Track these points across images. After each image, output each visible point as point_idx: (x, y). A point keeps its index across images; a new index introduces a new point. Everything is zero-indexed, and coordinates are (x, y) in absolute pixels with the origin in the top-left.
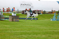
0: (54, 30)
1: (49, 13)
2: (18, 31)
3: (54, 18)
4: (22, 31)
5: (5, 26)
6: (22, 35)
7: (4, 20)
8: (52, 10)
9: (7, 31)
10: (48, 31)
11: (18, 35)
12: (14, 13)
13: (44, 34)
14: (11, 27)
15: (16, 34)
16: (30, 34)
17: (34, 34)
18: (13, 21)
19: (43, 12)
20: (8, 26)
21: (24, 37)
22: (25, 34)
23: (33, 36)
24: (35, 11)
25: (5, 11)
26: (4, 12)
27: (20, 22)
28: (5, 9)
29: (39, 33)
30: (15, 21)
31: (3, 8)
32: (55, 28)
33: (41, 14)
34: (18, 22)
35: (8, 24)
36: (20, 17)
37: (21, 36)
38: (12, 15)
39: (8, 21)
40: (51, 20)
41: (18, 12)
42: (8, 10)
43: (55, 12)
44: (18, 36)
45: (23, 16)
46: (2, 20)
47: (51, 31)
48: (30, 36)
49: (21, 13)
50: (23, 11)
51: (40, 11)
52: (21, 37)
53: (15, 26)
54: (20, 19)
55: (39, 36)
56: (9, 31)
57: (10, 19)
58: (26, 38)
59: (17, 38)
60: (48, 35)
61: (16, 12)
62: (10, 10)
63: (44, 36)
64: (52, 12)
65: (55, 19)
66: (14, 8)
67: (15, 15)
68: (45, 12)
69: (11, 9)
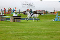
0: (56, 31)
1: (51, 13)
2: (19, 32)
3: (56, 18)
4: (23, 32)
5: (7, 26)
6: (24, 36)
7: (5, 21)
8: (54, 11)
9: (9, 32)
10: (50, 31)
11: (20, 35)
12: (16, 13)
13: (46, 35)
14: (12, 28)
15: (17, 35)
16: (32, 35)
17: (35, 35)
18: (14, 22)
19: (45, 12)
20: (9, 27)
21: (26, 38)
22: (27, 35)
23: (35, 37)
24: (37, 11)
25: (7, 11)
26: (5, 12)
27: (22, 23)
28: (7, 9)
29: (41, 34)
30: (17, 22)
31: (5, 9)
32: (57, 29)
33: (43, 14)
34: (20, 23)
35: (9, 24)
36: (21, 17)
37: (22, 36)
38: (14, 15)
39: (9, 22)
40: (53, 21)
41: (20, 12)
42: (10, 10)
43: (57, 12)
44: (19, 37)
45: (25, 16)
46: (3, 21)
47: (53, 31)
48: (32, 37)
49: (22, 14)
50: (24, 11)
51: (42, 11)
52: (23, 38)
53: (17, 26)
54: (21, 19)
55: (41, 37)
56: (11, 32)
57: (12, 20)
58: (28, 39)
59: (19, 38)
60: (50, 36)
61: (18, 12)
62: (11, 11)
63: (46, 37)
64: (54, 13)
65: (57, 20)
66: (16, 8)
67: (17, 15)
68: (47, 12)
69: (13, 10)
